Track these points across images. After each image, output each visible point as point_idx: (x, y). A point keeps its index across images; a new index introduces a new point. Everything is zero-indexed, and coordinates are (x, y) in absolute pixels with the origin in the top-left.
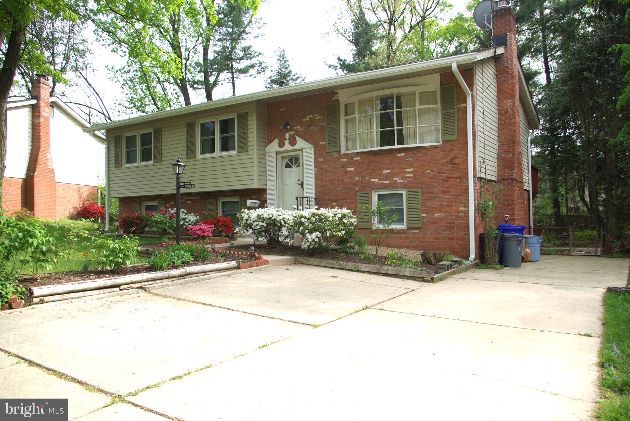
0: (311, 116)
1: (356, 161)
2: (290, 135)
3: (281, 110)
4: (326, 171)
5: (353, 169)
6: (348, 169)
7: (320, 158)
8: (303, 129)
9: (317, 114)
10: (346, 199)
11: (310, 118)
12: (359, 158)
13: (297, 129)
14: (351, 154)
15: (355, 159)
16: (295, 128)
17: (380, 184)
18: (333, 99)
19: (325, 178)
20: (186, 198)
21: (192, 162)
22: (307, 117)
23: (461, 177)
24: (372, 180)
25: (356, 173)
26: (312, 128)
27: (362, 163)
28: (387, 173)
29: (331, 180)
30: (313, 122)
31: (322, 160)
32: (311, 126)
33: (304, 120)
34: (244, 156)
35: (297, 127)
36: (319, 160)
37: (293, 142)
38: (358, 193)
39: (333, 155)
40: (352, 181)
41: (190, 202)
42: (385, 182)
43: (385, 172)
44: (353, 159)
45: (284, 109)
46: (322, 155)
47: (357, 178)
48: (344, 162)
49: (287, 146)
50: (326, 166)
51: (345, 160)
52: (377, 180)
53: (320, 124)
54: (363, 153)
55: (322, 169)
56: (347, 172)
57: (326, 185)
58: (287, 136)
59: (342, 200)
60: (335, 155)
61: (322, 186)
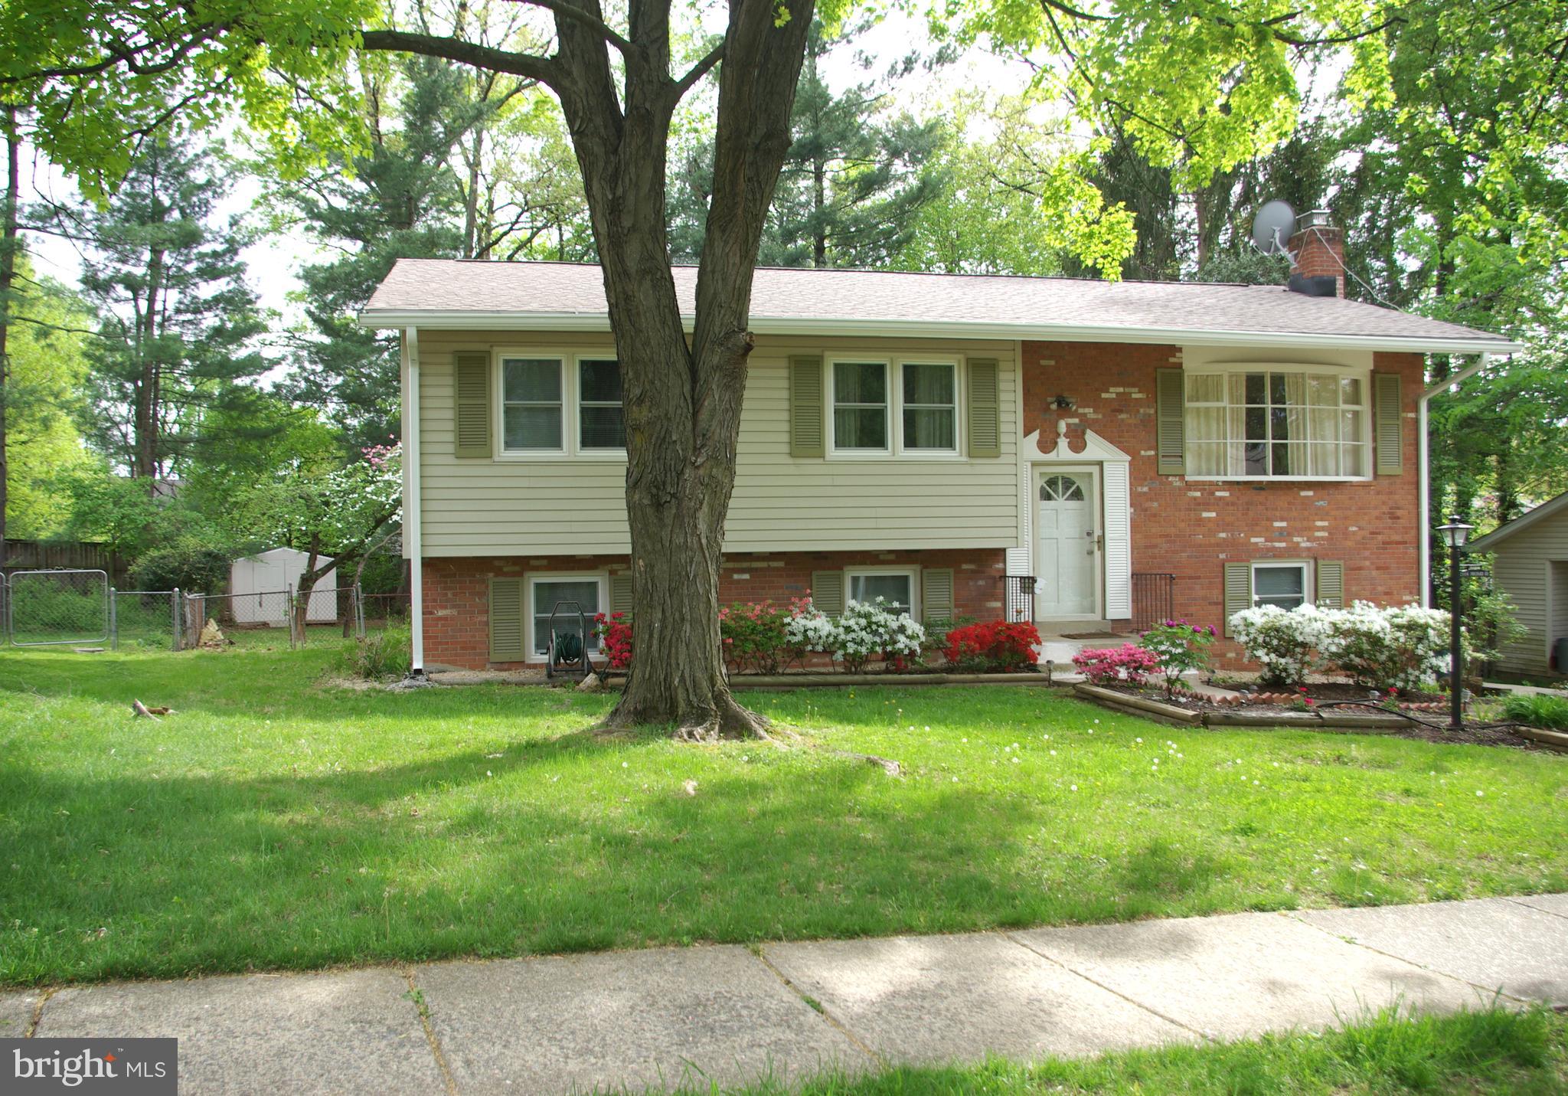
0: (1121, 390)
1: (1221, 498)
2: (1068, 425)
3: (1043, 362)
4: (1155, 516)
5: (1214, 514)
6: (1205, 515)
7: (1142, 485)
8: (1100, 416)
9: (1133, 385)
10: (1199, 578)
11: (1117, 394)
12: (1226, 494)
13: (1085, 415)
14: (1211, 483)
15: (1218, 494)
16: (1081, 411)
17: (1268, 550)
18: (1172, 360)
19: (1154, 530)
20: (730, 565)
21: (810, 466)
22: (1112, 389)
23: (1405, 543)
24: (1253, 540)
25: (1221, 524)
26: (1123, 416)
27: (1233, 504)
28: (1281, 528)
29: (1166, 536)
30: (1123, 404)
31: (1145, 489)
32: (1121, 411)
33: (1104, 395)
34: (985, 466)
35: (1087, 410)
36: (1139, 489)
37: (1078, 445)
38: (1227, 565)
39: (1171, 483)
40: (1213, 540)
41: (747, 576)
42: (1277, 545)
43: (1277, 524)
44: (1213, 494)
45: (1052, 363)
46: (1145, 479)
47: (1223, 535)
48: (1195, 498)
49: (1063, 450)
50: (1155, 504)
51: (1198, 494)
52: (1262, 540)
53: (1142, 411)
54: (1238, 483)
55: (1146, 510)
56: (1200, 522)
57: (1155, 546)
58: (1062, 427)
59: (1190, 578)
60: (1176, 482)
61: (1146, 547)
